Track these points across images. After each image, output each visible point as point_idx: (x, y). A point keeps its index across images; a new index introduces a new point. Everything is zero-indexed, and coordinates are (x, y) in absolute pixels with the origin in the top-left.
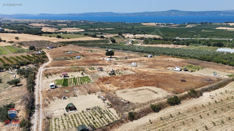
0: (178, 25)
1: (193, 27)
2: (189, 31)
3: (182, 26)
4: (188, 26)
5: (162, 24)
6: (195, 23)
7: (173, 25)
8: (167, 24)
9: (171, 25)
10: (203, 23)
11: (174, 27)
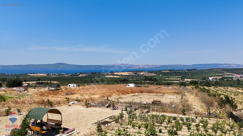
0: (70, 75)
1: (85, 76)
2: (84, 79)
3: (75, 75)
4: (81, 75)
5: (53, 74)
6: (86, 73)
7: (65, 75)
8: (59, 74)
9: (64, 75)
10: (93, 73)
11: (67, 76)
